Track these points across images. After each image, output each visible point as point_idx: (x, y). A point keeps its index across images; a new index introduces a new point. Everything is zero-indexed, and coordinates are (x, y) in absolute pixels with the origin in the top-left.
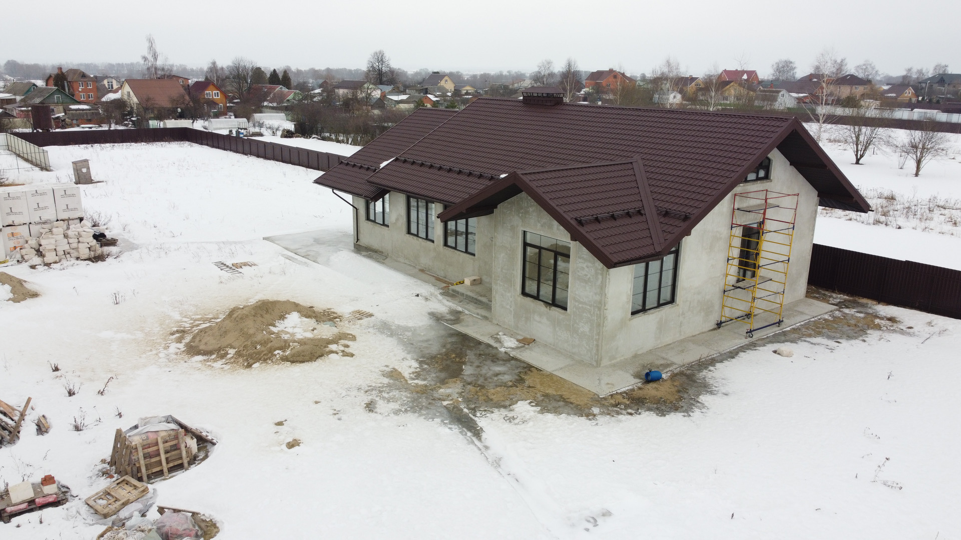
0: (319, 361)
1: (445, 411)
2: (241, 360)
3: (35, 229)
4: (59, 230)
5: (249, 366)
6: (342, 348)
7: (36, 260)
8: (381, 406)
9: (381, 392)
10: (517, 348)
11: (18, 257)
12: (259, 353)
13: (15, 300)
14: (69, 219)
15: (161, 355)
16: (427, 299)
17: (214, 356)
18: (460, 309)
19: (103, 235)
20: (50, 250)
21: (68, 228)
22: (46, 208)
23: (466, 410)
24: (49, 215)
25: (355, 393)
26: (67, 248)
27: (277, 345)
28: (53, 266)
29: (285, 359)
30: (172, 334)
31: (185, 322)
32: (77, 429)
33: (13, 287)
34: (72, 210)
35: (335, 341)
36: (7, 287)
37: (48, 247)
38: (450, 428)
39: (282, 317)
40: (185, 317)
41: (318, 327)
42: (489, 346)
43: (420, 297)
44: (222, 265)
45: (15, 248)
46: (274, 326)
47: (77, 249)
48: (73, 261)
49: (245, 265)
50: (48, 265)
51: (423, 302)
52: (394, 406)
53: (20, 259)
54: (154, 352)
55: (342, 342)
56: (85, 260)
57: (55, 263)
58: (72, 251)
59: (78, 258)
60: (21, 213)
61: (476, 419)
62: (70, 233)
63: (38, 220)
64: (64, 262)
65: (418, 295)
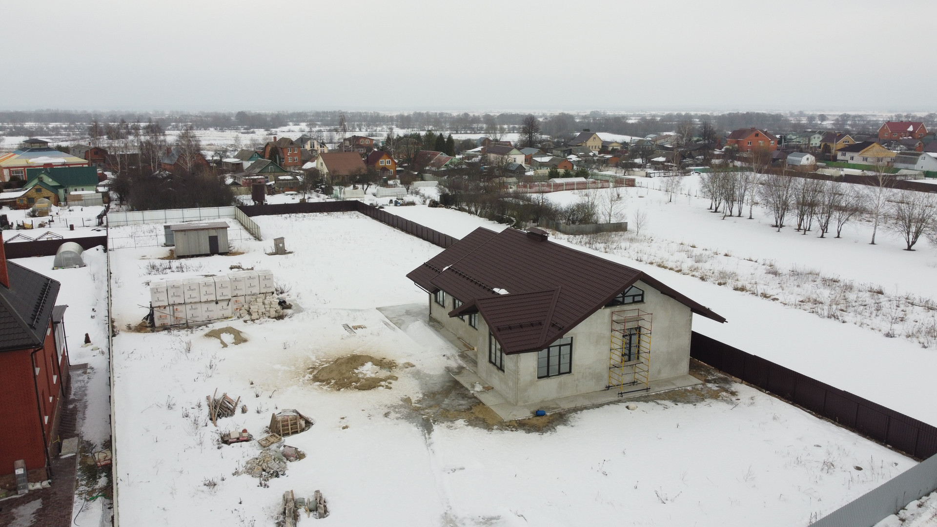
0: (373, 390)
1: (421, 420)
2: (336, 386)
3: (248, 298)
4: (260, 300)
5: (339, 390)
6: (387, 384)
7: (247, 317)
8: (393, 415)
9: (395, 408)
10: (481, 391)
11: (238, 314)
12: (345, 383)
13: (236, 343)
14: (266, 293)
15: (301, 380)
16: (448, 358)
17: (324, 383)
18: (465, 366)
19: (284, 302)
20: (255, 312)
21: (265, 298)
22: (254, 286)
23: (431, 421)
24: (256, 290)
25: (383, 407)
26: (264, 310)
27: (354, 380)
28: (256, 321)
29: (356, 388)
30: (308, 369)
31: (317, 362)
32: (258, 412)
33: (235, 336)
34: (268, 287)
35: (385, 380)
36: (232, 336)
37: (254, 310)
38: (418, 428)
39: (363, 365)
40: (318, 359)
41: (380, 371)
42: (467, 389)
43: (445, 357)
44: (346, 327)
45: (237, 309)
46: (357, 369)
47: (269, 311)
48: (267, 319)
49: (359, 328)
50: (253, 320)
51: (446, 360)
52: (398, 415)
53: (239, 316)
54: (298, 378)
55: (389, 381)
56: (273, 318)
57: (257, 319)
58: (266, 312)
59: (269, 317)
60: (241, 289)
61: (434, 425)
62: (266, 302)
63: (250, 293)
64: (261, 319)
65: (444, 356)
